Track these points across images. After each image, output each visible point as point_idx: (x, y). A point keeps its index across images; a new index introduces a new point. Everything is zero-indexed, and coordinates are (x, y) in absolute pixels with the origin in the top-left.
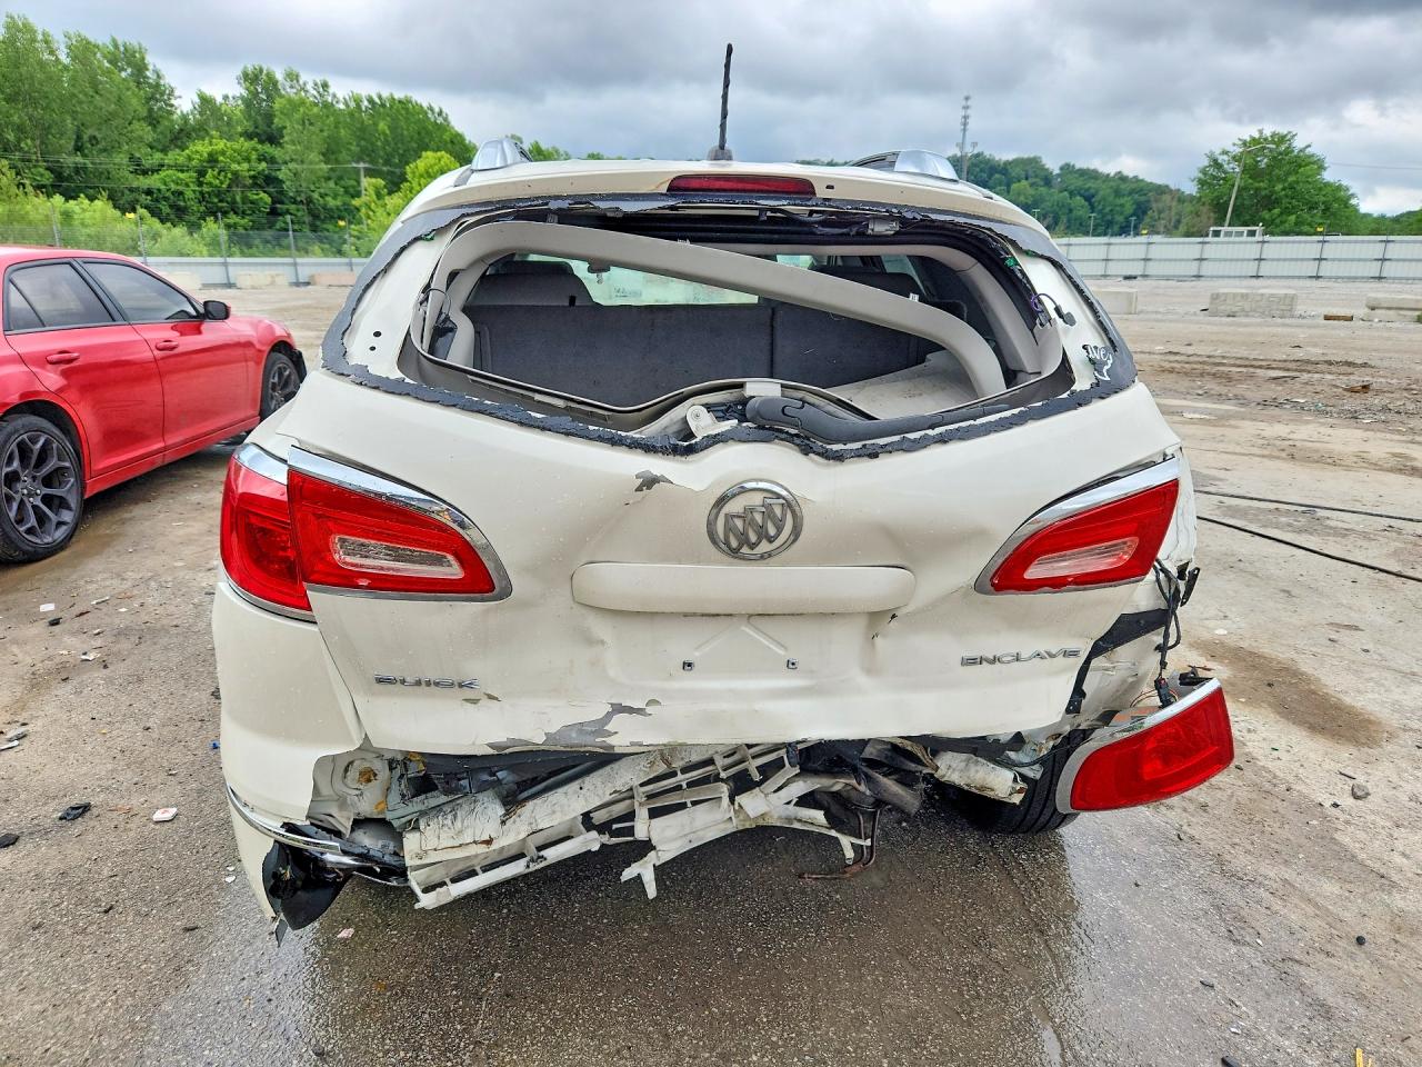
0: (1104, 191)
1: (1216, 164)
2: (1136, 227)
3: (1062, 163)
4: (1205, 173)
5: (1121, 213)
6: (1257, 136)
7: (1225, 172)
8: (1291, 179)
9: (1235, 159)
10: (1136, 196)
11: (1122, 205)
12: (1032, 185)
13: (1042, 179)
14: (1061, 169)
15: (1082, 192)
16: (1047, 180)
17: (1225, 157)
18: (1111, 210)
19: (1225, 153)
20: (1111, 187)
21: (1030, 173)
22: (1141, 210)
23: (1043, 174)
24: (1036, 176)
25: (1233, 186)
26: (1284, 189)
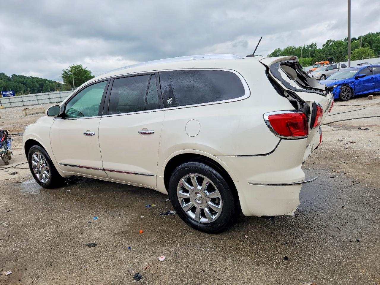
0: (28, 81)
1: (66, 73)
2: (42, 90)
3: (12, 74)
4: (64, 75)
5: (36, 87)
6: (73, 66)
7: (69, 75)
8: (85, 75)
9: (70, 71)
10: (39, 82)
11: (35, 85)
12: (4, 81)
13: (7, 79)
14: (12, 76)
15: (22, 82)
16: (9, 79)
17: (67, 71)
18: (33, 87)
19: (67, 70)
20: (30, 80)
21: (2, 77)
22: (42, 86)
23: (7, 77)
24: (5, 79)
25: (72, 78)
26: (84, 78)
